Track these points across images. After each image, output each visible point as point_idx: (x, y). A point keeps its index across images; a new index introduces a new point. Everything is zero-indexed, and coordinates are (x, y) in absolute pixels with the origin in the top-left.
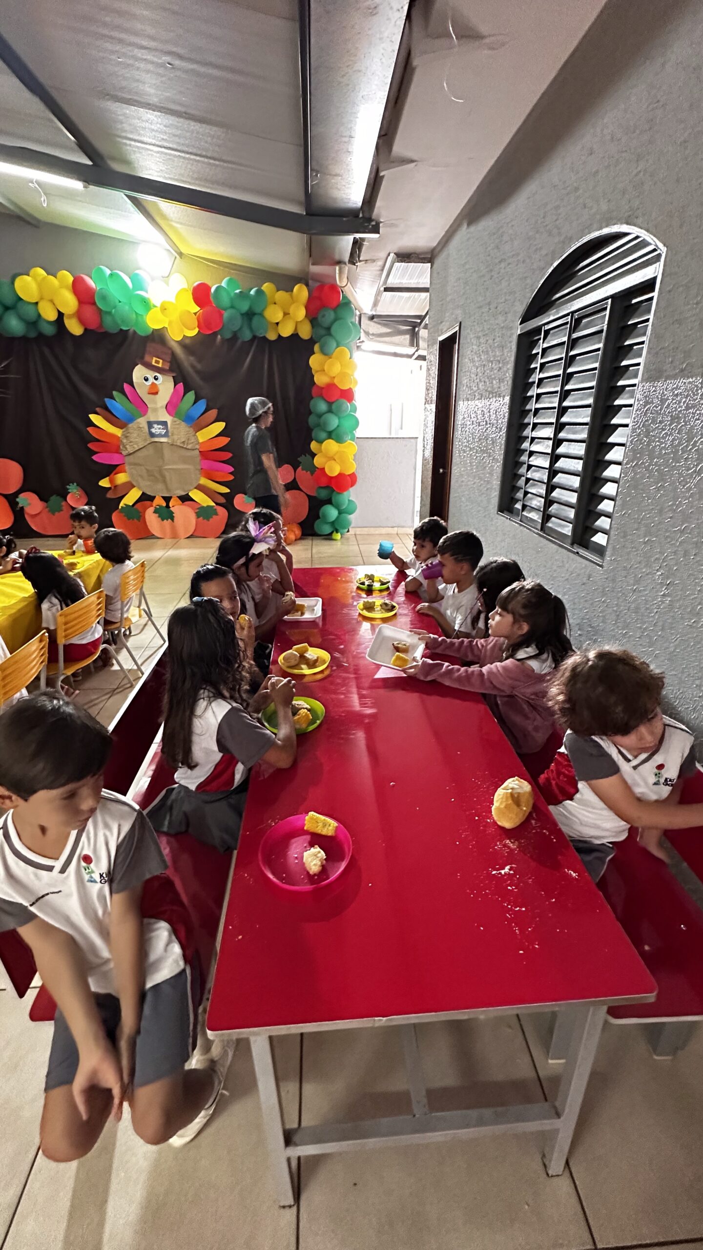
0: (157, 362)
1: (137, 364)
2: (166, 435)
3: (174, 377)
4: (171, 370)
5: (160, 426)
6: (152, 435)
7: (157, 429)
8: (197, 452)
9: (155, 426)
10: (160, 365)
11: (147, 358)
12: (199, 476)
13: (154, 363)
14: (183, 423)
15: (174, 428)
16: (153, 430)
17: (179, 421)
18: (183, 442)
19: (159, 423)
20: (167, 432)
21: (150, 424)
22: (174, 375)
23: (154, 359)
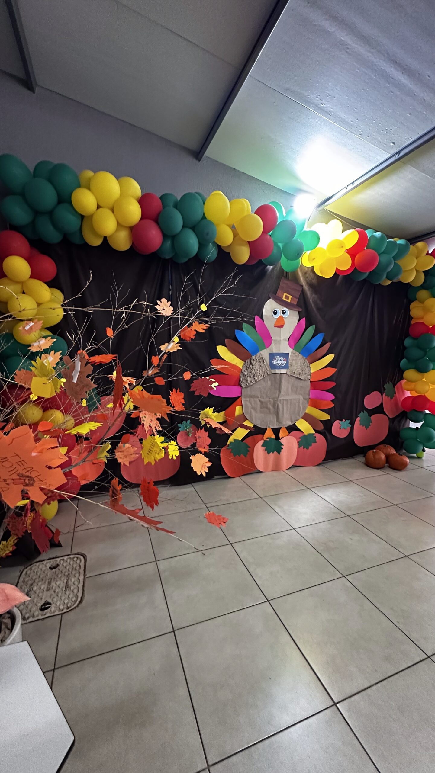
0: (287, 297)
1: (270, 298)
2: (286, 367)
3: (299, 311)
4: (298, 305)
5: (281, 358)
6: (273, 366)
7: (278, 361)
8: (309, 383)
9: (278, 358)
10: (289, 301)
11: (279, 293)
12: (307, 405)
13: (284, 298)
14: (300, 356)
15: (293, 360)
16: (275, 362)
17: (297, 353)
18: (300, 374)
19: (280, 355)
20: (287, 364)
21: (272, 356)
22: (300, 310)
23: (285, 294)
